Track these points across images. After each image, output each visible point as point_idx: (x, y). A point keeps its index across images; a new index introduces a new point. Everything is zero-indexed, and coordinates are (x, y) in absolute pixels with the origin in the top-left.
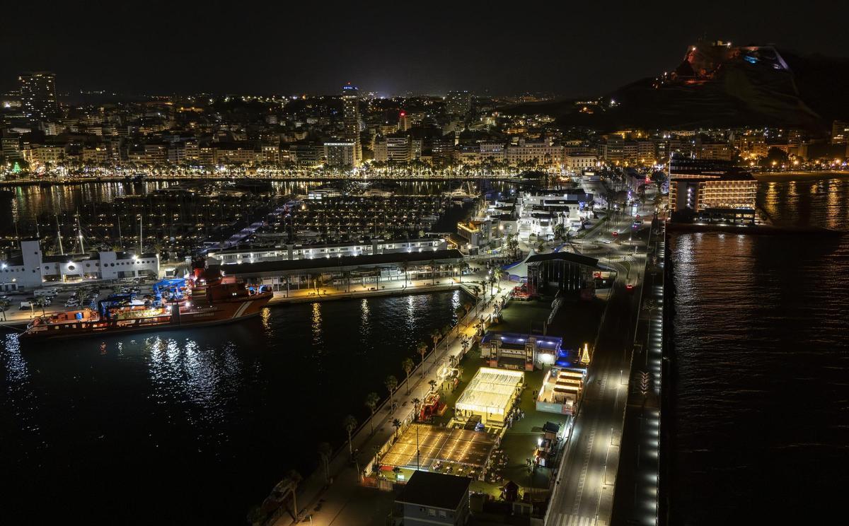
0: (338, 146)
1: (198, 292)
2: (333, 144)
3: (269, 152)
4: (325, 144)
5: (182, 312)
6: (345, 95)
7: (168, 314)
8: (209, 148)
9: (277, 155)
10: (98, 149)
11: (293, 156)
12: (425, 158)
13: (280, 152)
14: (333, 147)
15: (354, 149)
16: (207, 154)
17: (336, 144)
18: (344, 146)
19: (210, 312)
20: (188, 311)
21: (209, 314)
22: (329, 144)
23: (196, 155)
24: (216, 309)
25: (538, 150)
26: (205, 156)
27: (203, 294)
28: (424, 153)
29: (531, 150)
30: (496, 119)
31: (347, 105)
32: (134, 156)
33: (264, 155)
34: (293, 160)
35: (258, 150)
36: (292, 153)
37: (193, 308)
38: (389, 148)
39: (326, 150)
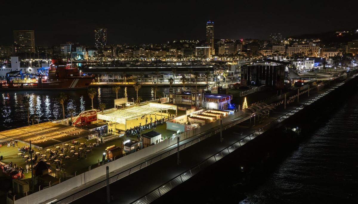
0: (202, 48)
1: (52, 72)
2: (200, 47)
3: (172, 52)
4: (196, 47)
5: (43, 81)
6: (208, 25)
7: (37, 82)
8: (148, 50)
9: (175, 53)
10: (108, 51)
11: (182, 53)
12: (243, 53)
13: (177, 51)
14: (200, 48)
15: (210, 50)
16: (148, 53)
17: (201, 47)
18: (204, 48)
19: (57, 83)
20: (46, 81)
21: (56, 84)
22: (198, 47)
23: (144, 53)
24: (60, 81)
25: (305, 48)
26: (147, 54)
27: (54, 73)
28: (242, 51)
29: (301, 48)
30: (290, 41)
31: (208, 30)
32: (121, 54)
33: (170, 53)
34: (182, 55)
35: (168, 51)
36: (182, 52)
37: (49, 80)
38: (225, 48)
39: (196, 50)
